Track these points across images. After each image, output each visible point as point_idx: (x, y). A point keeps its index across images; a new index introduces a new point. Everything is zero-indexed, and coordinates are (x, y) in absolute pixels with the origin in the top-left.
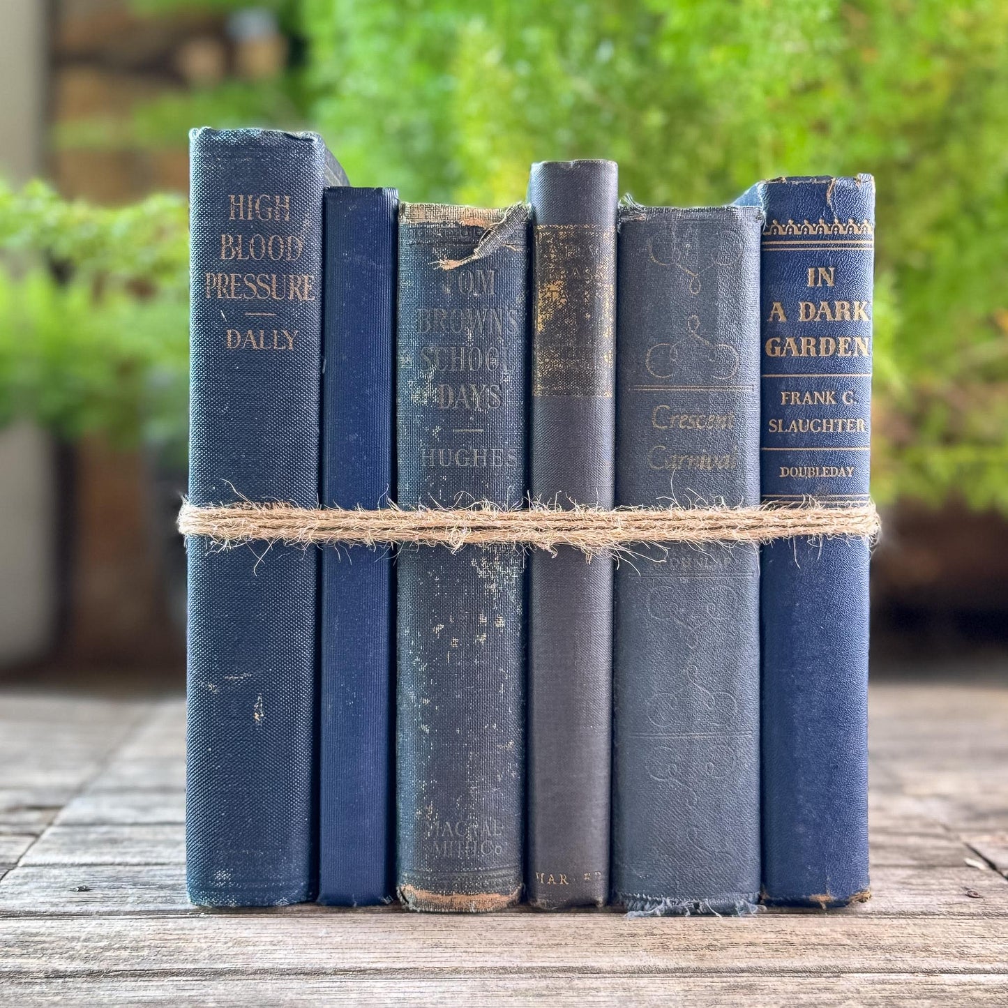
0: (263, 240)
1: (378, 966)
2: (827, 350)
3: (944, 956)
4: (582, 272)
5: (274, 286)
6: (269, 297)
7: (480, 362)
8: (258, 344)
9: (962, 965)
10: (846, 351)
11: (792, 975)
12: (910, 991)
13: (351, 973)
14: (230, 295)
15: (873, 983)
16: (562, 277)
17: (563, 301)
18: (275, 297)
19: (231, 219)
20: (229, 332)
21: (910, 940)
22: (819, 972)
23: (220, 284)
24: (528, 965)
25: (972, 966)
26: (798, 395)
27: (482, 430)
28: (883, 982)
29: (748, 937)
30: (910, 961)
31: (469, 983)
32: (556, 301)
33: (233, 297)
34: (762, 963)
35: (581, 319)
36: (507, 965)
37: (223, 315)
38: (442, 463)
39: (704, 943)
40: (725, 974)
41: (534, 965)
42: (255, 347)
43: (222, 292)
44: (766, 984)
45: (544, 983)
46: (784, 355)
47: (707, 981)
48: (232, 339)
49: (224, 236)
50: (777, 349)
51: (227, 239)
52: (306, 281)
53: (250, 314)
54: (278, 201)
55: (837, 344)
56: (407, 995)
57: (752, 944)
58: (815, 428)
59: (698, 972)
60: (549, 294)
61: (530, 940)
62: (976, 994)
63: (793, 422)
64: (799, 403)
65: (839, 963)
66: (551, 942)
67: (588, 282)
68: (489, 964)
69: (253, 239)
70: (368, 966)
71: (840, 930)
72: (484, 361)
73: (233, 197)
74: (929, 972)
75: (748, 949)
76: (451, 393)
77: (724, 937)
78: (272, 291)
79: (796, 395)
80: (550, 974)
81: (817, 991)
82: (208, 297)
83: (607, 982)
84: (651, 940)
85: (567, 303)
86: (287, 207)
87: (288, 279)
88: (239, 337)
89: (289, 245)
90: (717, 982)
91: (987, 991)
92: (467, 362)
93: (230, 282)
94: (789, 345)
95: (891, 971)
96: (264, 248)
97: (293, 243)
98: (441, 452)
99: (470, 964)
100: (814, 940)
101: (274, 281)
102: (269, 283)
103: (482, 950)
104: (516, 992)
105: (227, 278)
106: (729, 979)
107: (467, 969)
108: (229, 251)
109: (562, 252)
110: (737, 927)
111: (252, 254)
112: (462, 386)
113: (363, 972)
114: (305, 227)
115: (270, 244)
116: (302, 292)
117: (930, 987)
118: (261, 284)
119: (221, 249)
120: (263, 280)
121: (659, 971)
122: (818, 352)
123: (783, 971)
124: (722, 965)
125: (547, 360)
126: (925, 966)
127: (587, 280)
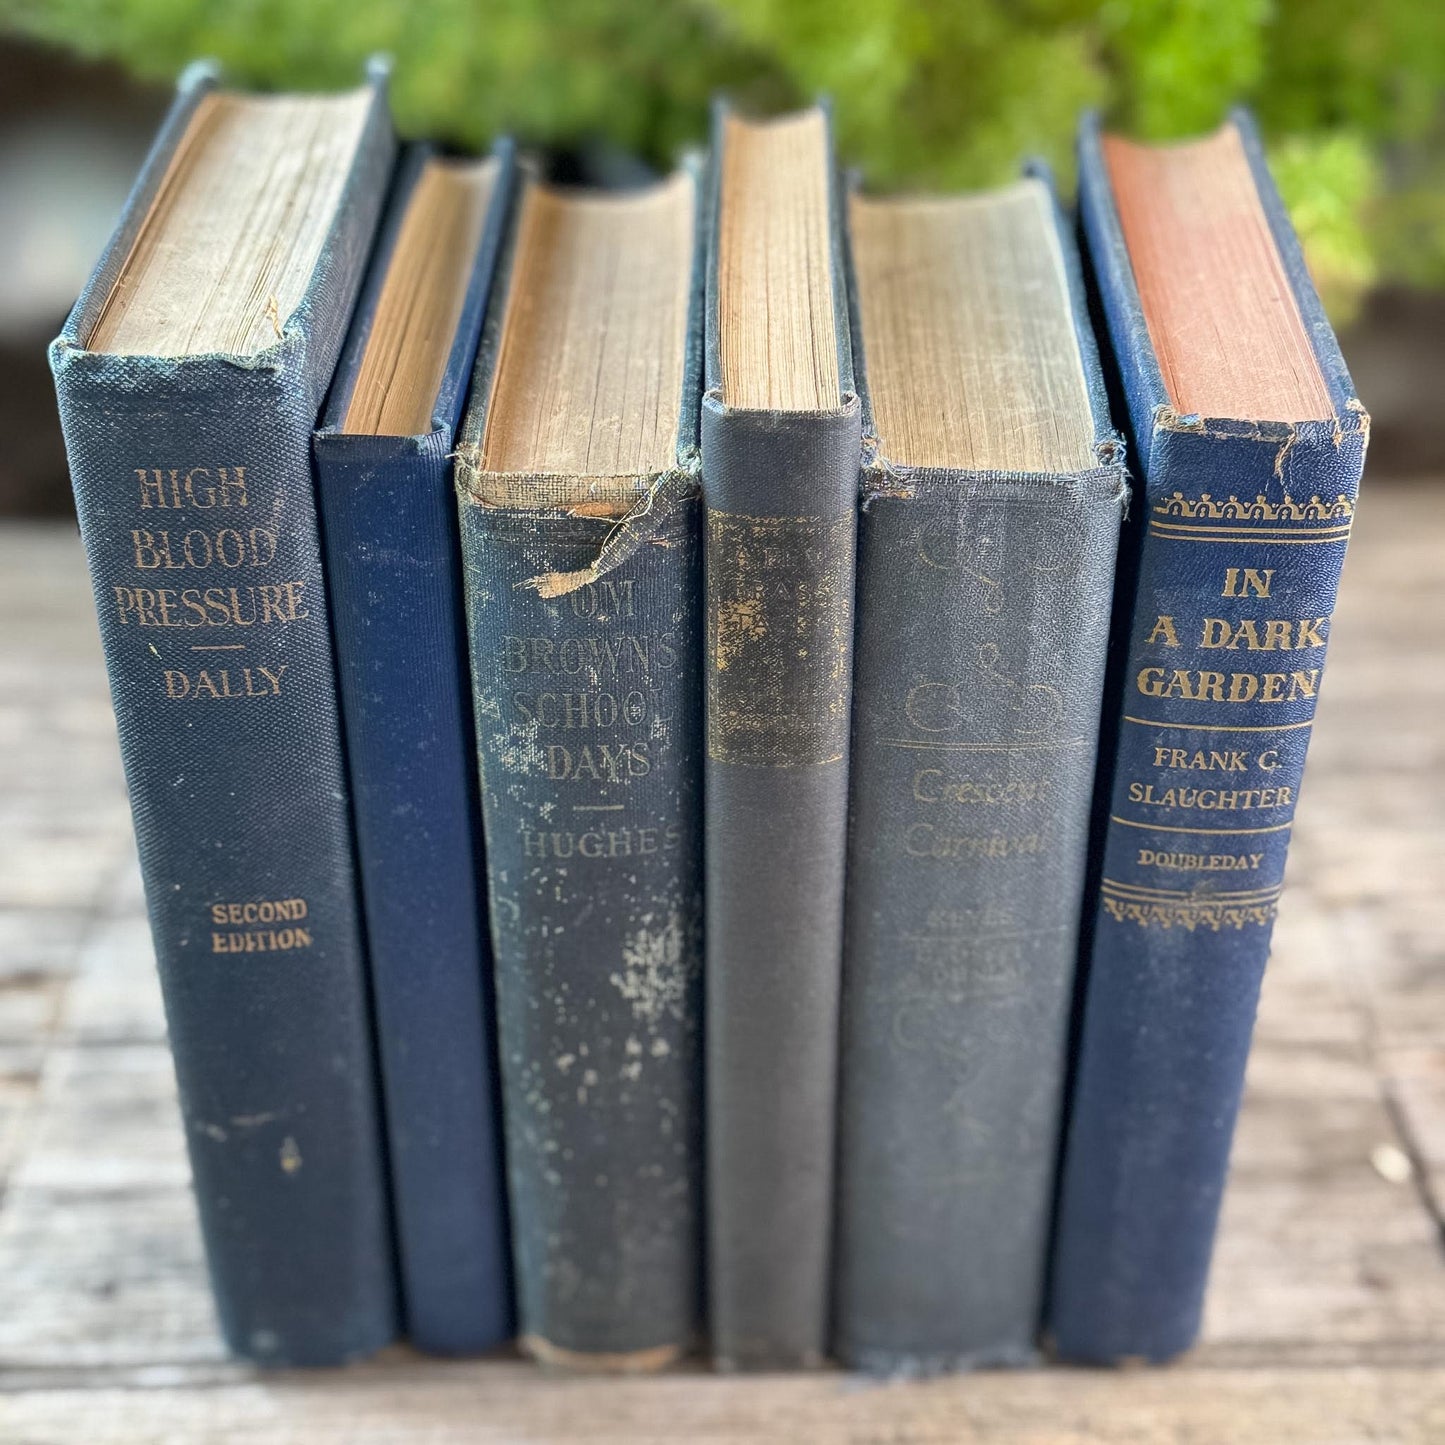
0: (205, 537)
2: (1243, 693)
4: (792, 589)
5: (236, 605)
6: (230, 622)
7: (615, 713)
8: (220, 690)
10: (1275, 694)
14: (161, 621)
16: (758, 595)
17: (760, 630)
18: (239, 622)
19: (143, 506)
20: (168, 674)
23: (140, 604)
26: (1185, 754)
27: (622, 807)
32: (747, 630)
33: (167, 623)
35: (791, 659)
37: (155, 651)
38: (558, 853)
42: (215, 694)
43: (147, 617)
46: (1167, 694)
48: (175, 685)
49: (136, 533)
50: (1158, 686)
51: (142, 537)
52: (290, 591)
53: (200, 648)
54: (224, 476)
55: (1262, 683)
58: (1206, 803)
60: (734, 618)
63: (1171, 792)
64: (1183, 765)
67: (803, 604)
69: (188, 538)
72: (620, 711)
73: (142, 472)
76: (568, 760)
78: (232, 613)
79: (1180, 754)
82: (124, 622)
85: (766, 635)
86: (241, 484)
87: (258, 595)
88: (186, 682)
89: (253, 542)
92: (591, 716)
93: (158, 602)
94: (1178, 681)
96: (209, 550)
97: (261, 539)
98: (556, 836)
101: (234, 598)
102: (227, 601)
105: (152, 597)
108: (148, 557)
109: (757, 557)
111: (191, 560)
112: (586, 749)
114: (277, 512)
115: (219, 543)
116: (285, 610)
118: (213, 604)
119: (134, 552)
120: (215, 597)
122: (1226, 695)
125: (733, 713)
127: (802, 601)
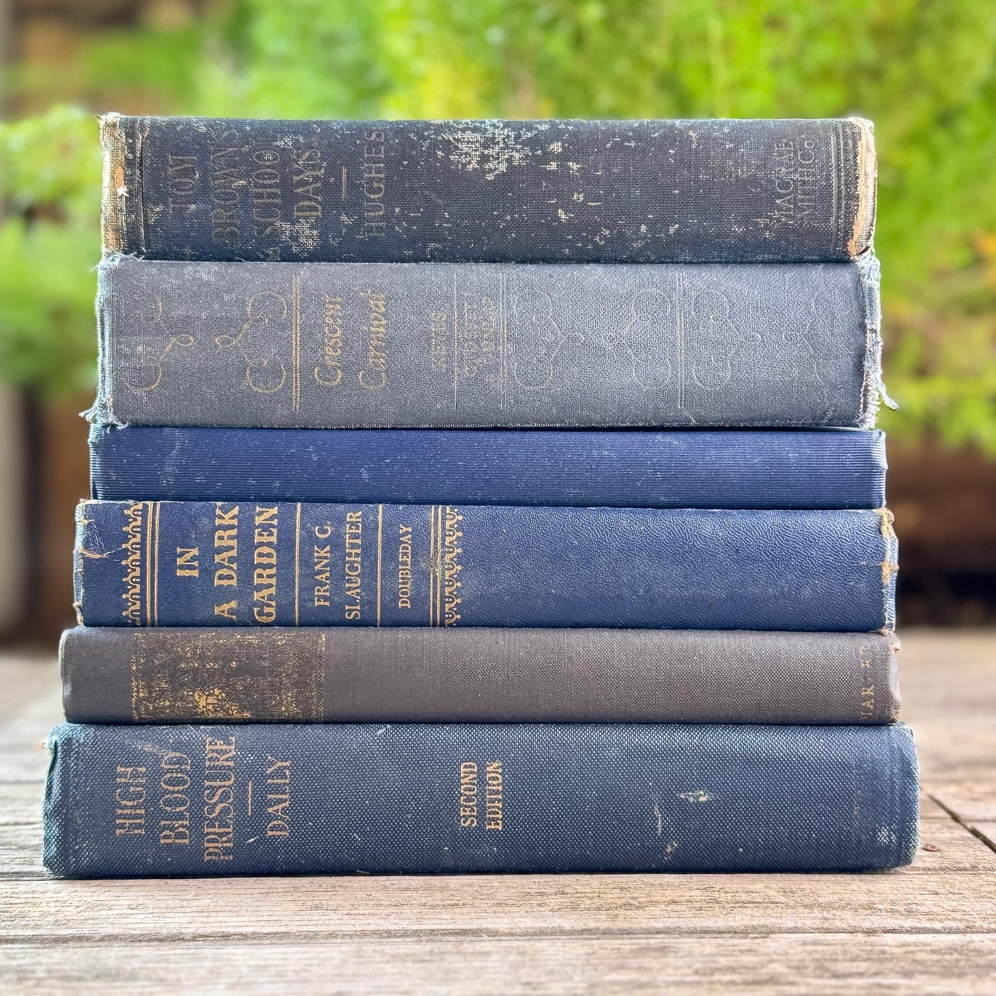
1: (244, 930)
3: (889, 914)
9: (908, 923)
11: (714, 935)
12: (845, 953)
13: (212, 938)
15: (804, 944)
21: (853, 897)
22: (744, 932)
24: (415, 927)
25: (919, 925)
28: (816, 943)
29: (670, 895)
30: (849, 919)
31: (344, 948)
34: (683, 923)
36: (392, 927)
39: (619, 902)
40: (639, 936)
41: (423, 927)
44: (682, 945)
45: (429, 947)
47: (616, 943)
56: (269, 962)
57: (674, 902)
59: (608, 933)
61: (423, 901)
62: (919, 956)
65: (770, 922)
66: (446, 902)
68: (373, 928)
70: (232, 930)
71: (777, 887)
74: (870, 932)
75: (668, 908)
77: (643, 895)
80: (439, 937)
81: (738, 953)
83: (501, 945)
84: (560, 899)
90: (626, 944)
91: (933, 952)
95: (828, 931)
99: (350, 928)
100: (744, 897)
103: (365, 912)
104: (394, 957)
106: (640, 941)
107: (345, 933)
110: (660, 884)
113: (226, 937)
117: (869, 948)
121: (563, 932)
123: (705, 932)
124: (634, 925)
126: (867, 925)
